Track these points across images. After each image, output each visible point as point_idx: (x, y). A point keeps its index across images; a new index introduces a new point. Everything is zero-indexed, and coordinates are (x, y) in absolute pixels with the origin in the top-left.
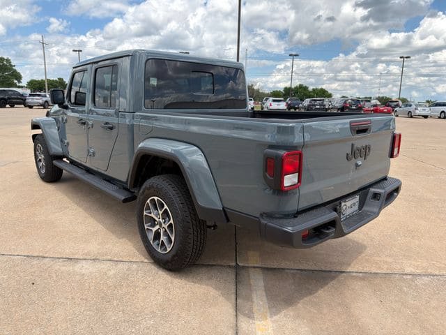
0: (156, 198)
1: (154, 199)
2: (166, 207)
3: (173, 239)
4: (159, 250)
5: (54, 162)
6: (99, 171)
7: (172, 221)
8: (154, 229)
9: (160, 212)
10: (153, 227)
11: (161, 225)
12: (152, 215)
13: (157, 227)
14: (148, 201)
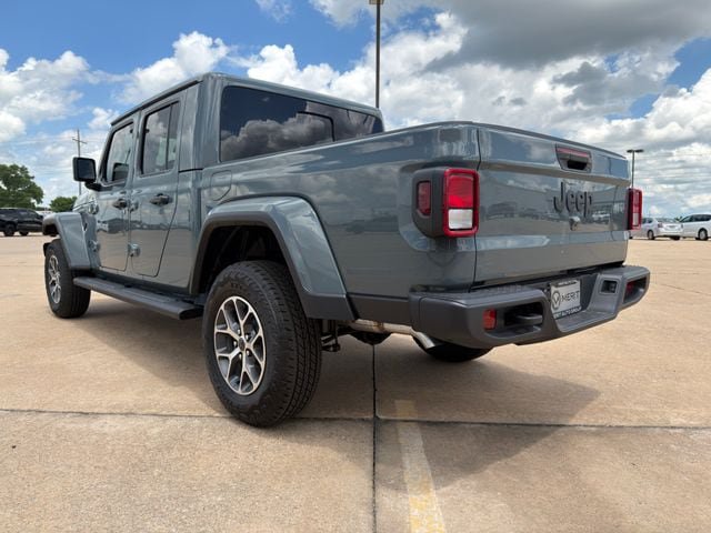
0: (234, 299)
1: (232, 301)
2: (251, 310)
3: (262, 364)
4: (239, 391)
5: (75, 280)
6: (147, 279)
7: (261, 333)
8: (231, 356)
9: (242, 322)
10: (230, 352)
11: (242, 345)
12: (229, 331)
13: (237, 351)
14: (222, 307)
